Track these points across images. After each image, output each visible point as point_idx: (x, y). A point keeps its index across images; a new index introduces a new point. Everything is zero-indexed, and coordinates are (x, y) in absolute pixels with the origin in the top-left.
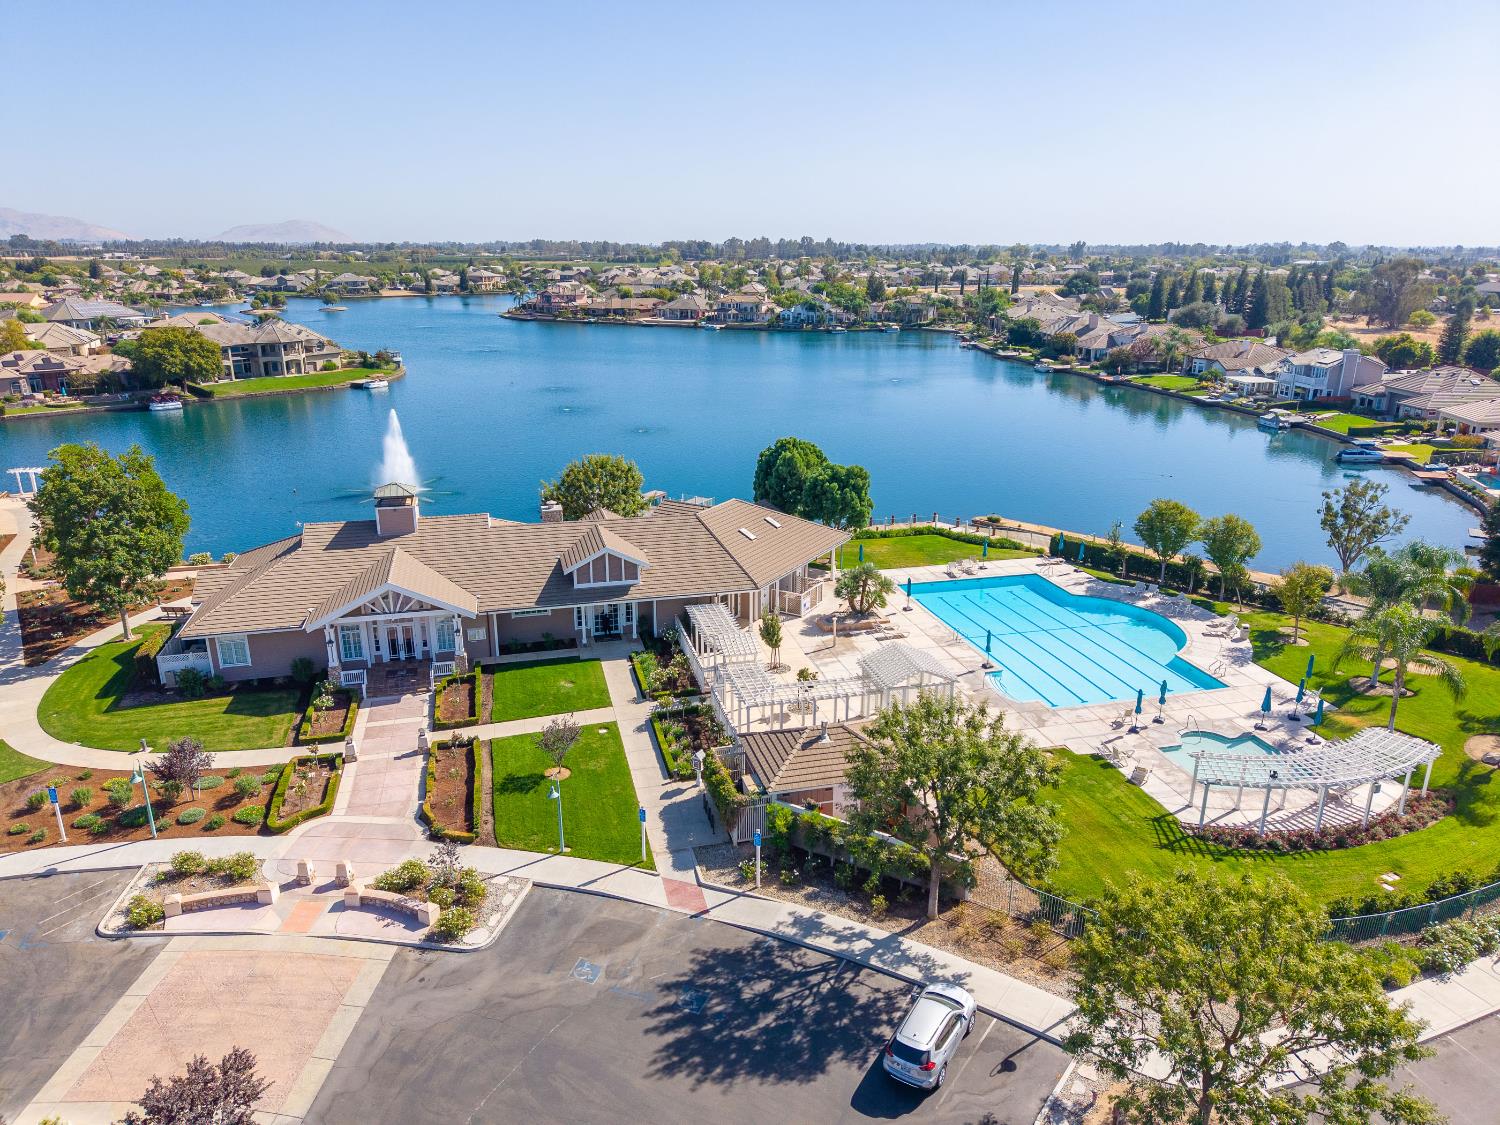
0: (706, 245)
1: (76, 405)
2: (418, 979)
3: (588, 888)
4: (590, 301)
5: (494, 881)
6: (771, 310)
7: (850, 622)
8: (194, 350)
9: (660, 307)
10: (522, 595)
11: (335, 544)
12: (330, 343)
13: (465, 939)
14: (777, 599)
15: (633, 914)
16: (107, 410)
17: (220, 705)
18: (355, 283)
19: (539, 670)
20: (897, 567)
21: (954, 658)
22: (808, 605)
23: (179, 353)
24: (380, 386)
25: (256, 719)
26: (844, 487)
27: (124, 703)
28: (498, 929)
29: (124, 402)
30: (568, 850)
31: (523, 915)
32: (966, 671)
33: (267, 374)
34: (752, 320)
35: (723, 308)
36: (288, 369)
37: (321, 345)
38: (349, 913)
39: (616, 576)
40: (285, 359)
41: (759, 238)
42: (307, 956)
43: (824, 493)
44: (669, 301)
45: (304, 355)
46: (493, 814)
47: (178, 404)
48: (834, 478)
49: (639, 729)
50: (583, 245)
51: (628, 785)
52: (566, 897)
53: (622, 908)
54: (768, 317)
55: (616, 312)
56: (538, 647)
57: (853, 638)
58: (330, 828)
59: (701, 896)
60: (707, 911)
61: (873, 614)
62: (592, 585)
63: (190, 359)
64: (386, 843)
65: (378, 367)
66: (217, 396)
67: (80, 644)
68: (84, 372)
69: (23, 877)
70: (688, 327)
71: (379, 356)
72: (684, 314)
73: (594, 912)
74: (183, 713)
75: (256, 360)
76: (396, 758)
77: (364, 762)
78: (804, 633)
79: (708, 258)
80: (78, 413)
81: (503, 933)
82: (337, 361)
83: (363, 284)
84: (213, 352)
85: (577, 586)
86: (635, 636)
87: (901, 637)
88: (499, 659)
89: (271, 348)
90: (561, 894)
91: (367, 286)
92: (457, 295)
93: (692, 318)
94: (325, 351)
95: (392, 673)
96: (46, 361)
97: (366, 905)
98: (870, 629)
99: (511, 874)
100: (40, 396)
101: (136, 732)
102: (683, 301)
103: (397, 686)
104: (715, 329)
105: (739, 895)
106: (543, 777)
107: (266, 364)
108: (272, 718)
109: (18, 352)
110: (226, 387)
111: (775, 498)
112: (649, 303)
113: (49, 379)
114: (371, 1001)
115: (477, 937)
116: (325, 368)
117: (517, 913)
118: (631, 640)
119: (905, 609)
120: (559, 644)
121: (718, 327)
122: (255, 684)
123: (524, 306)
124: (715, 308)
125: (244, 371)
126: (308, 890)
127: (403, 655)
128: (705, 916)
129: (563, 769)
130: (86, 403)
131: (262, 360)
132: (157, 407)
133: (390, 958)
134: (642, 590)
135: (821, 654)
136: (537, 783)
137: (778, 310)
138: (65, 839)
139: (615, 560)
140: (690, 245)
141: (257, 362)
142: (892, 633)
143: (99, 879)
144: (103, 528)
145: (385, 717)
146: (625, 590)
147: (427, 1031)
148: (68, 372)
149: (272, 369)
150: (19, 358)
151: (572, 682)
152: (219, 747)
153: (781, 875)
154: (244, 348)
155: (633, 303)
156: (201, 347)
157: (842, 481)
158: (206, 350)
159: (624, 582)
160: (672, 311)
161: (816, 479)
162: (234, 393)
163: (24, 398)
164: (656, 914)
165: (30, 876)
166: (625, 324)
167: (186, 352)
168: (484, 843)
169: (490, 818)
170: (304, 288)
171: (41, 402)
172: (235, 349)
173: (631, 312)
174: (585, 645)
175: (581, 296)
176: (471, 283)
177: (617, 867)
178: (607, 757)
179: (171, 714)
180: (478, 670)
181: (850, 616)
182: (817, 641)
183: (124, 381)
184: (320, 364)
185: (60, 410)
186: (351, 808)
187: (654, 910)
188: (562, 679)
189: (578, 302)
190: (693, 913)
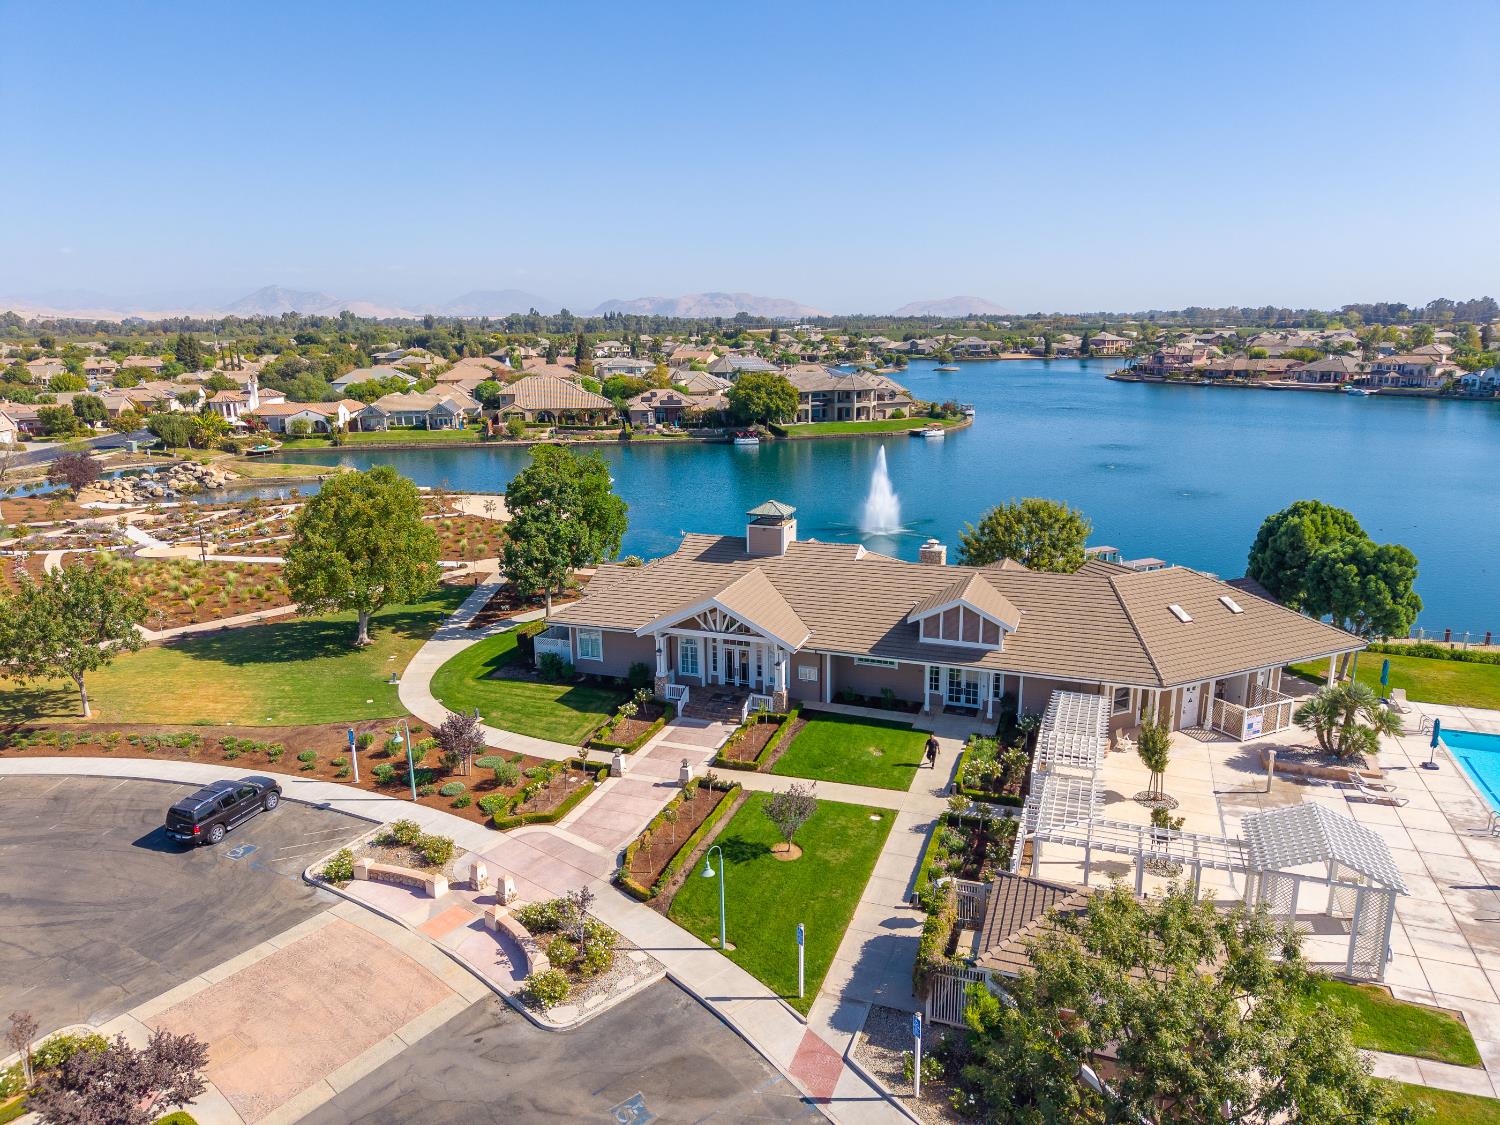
0: (1401, 307)
1: (682, 435)
2: (477, 1037)
3: (716, 1005)
4: (1209, 362)
5: (631, 954)
6: (1450, 374)
7: (1312, 763)
8: (776, 393)
9: (1295, 369)
10: (857, 639)
11: (706, 557)
12: (904, 394)
13: (549, 1013)
14: (1210, 709)
15: (737, 1062)
16: (704, 442)
17: (557, 692)
18: (978, 347)
19: (857, 728)
20: (1449, 704)
21: (1470, 857)
22: (1258, 726)
23: (764, 395)
24: (936, 434)
25: (575, 713)
26: (1369, 572)
27: (498, 674)
28: (589, 1013)
29: (718, 436)
30: (731, 948)
31: (627, 1009)
32: (1483, 883)
33: (840, 418)
34: (1419, 386)
35: (1379, 371)
36: (858, 415)
37: (893, 395)
38: (484, 934)
39: (971, 636)
40: (857, 405)
41: (1479, 298)
42: (416, 967)
43: (1334, 577)
44: (1310, 362)
45: (875, 403)
46: (687, 876)
47: (756, 440)
48: (1355, 558)
49: (918, 829)
50: (1245, 311)
51: (856, 893)
52: (686, 1007)
53: (734, 1048)
54: (1444, 380)
55: (1237, 373)
56: (875, 703)
57: (1308, 788)
58: (545, 837)
59: (835, 1075)
60: (826, 1101)
61: (1359, 761)
62: (941, 641)
63: (771, 400)
64: (573, 872)
65: (944, 418)
66: (790, 436)
67: (514, 619)
68: (695, 408)
69: (307, 803)
70: (1327, 391)
71: (945, 407)
72: (1325, 376)
73: (701, 1041)
74: (528, 693)
75: (832, 405)
76: (656, 785)
77: (627, 780)
78: (1233, 764)
79: (1400, 322)
80: (682, 442)
81: (591, 1022)
82: (906, 410)
83: (985, 347)
84: (791, 396)
85: (923, 639)
86: (990, 715)
87: (1391, 803)
88: (828, 706)
89: (846, 395)
90: (685, 998)
91: (988, 349)
92: (1075, 358)
93: (1335, 381)
94: (896, 400)
95: (718, 696)
96: (670, 398)
97: (500, 933)
98: (1342, 781)
99: (655, 954)
100: (660, 426)
101: (483, 701)
102: (1329, 362)
103: (713, 711)
104: (1362, 395)
105: (885, 1097)
106: (767, 850)
107: (840, 410)
108: (587, 715)
109: (653, 391)
110: (801, 429)
111: (1267, 577)
112: (1282, 365)
113: (669, 413)
114: (420, 1043)
115: (561, 1016)
116: (893, 416)
117: (625, 1003)
118: (985, 720)
119: (1425, 766)
120: (898, 705)
121: (1367, 392)
122: (600, 679)
123: (1134, 368)
124: (1368, 370)
125: (819, 416)
126: (471, 895)
127: (737, 681)
128: (820, 1106)
129: (793, 848)
130: (691, 435)
131: (837, 405)
132: (740, 441)
133: (473, 1001)
134: (1002, 658)
135: (1240, 798)
136: (755, 856)
137: (1459, 373)
138: (358, 781)
139: (971, 616)
140: (1377, 308)
141: (833, 408)
142: (1379, 794)
143: (349, 823)
144: (533, 516)
145: (682, 740)
146: (978, 655)
147: (433, 1105)
148: (683, 408)
149: (844, 415)
150: (654, 395)
151: (883, 751)
152: (529, 731)
153: (953, 1094)
154: (824, 394)
155: (1261, 365)
156: (783, 390)
157: (1366, 564)
158: (786, 394)
159: (980, 645)
160: (1310, 373)
161: (1326, 557)
162: (806, 434)
163: (650, 427)
164: (764, 1074)
165: (312, 804)
166: (1245, 387)
167: (769, 394)
168: (657, 907)
169: (681, 880)
170: (932, 350)
171: (659, 431)
172: (815, 395)
173: (1256, 374)
174: (927, 713)
175: (1199, 357)
176: (1093, 347)
177: (766, 991)
178: (854, 850)
179: (519, 691)
180: (795, 712)
181: (1316, 755)
182: (1248, 778)
183: (723, 418)
184: (889, 411)
185: (670, 439)
186: (577, 826)
187: (766, 1068)
188: (872, 745)
189: (1195, 363)
190: (809, 1094)
